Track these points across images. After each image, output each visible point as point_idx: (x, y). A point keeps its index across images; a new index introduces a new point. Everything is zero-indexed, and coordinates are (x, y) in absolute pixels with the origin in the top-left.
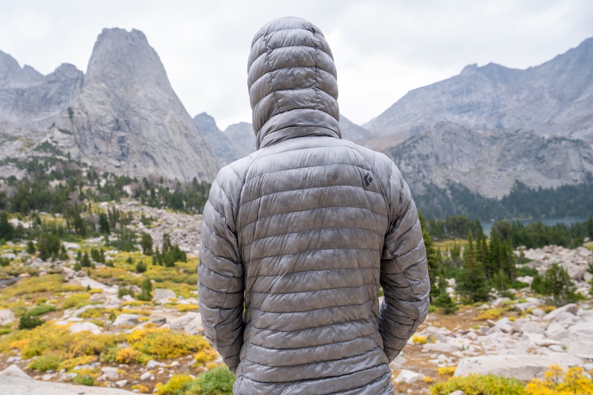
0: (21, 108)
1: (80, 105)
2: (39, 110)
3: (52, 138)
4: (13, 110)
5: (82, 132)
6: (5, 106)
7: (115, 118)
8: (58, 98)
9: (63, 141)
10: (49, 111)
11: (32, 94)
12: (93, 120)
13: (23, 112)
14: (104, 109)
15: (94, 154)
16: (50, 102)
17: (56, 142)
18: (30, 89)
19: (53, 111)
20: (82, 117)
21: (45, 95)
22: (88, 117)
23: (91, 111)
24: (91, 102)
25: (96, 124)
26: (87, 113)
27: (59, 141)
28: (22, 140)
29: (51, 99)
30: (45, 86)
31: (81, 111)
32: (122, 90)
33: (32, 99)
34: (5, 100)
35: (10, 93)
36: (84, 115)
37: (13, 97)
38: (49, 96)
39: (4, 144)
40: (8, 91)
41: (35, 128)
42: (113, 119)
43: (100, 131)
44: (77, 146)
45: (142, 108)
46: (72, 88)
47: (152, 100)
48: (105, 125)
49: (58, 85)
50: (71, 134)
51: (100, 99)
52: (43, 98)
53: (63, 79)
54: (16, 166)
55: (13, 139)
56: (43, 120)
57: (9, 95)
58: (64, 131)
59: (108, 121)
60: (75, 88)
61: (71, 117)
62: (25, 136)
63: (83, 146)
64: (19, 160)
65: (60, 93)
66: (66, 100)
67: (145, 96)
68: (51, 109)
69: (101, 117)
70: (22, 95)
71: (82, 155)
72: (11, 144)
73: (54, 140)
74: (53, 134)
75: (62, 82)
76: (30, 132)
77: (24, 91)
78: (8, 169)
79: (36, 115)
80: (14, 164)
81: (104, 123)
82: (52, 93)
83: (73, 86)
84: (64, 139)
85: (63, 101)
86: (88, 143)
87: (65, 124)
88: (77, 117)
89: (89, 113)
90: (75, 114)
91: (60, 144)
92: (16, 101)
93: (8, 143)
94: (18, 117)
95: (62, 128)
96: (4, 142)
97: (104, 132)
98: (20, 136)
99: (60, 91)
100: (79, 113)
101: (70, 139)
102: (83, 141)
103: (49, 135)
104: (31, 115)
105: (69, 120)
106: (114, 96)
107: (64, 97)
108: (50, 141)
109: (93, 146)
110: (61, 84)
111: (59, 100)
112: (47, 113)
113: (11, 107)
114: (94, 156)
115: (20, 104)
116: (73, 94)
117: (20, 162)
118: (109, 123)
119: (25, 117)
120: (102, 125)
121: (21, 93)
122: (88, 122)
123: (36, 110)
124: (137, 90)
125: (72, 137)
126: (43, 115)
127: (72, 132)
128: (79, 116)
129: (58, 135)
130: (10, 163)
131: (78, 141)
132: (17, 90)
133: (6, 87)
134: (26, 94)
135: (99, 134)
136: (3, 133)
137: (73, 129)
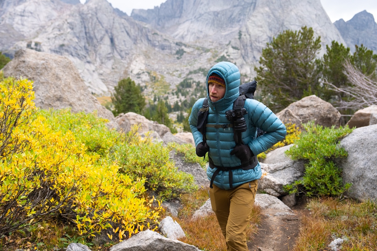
0: (216, 25)
1: (247, 29)
2: (227, 27)
3: (227, 53)
4: (211, 26)
5: (246, 47)
6: (207, 24)
7: (268, 37)
8: (239, 18)
9: (233, 55)
10: (232, 27)
11: (223, 15)
12: (253, 39)
13: (217, 28)
14: (261, 31)
15: (253, 62)
16: (234, 21)
17: (229, 56)
18: (222, 11)
19: (235, 27)
20: (246, 38)
21: (231, 16)
22: (250, 37)
23: (252, 33)
24: (253, 26)
25: (255, 42)
26: (250, 35)
27: (231, 55)
28: (212, 52)
29: (234, 18)
30: (231, 9)
31: (247, 34)
32: (280, 11)
33: (223, 19)
34: (207, 20)
35: (210, 15)
36: (248, 36)
37: (212, 17)
38: (233, 17)
39: (202, 54)
40: (209, 13)
41: (222, 42)
42: (267, 37)
43: (257, 46)
44: (242, 57)
45: (291, 25)
46: (248, 10)
47: (301, 17)
48: (261, 42)
49: (239, 8)
50: (238, 50)
51: (259, 24)
52: (229, 18)
53: (243, 3)
54: (203, 74)
55: (207, 51)
56: (228, 35)
57: (210, 16)
58: (234, 48)
59: (263, 39)
60: (250, 10)
61: (240, 38)
62: (214, 49)
63: (246, 57)
64: (206, 70)
65: (240, 14)
66: (243, 19)
67: (296, 15)
68: (234, 26)
69: (259, 37)
70: (217, 16)
71: (245, 63)
72: (205, 54)
73: (228, 54)
74: (228, 50)
75: (242, 6)
76: (218, 45)
77: (218, 13)
78: (199, 76)
79: (225, 30)
80: (202, 73)
81: (260, 41)
82: (235, 14)
83: (249, 8)
84: (234, 53)
85: (242, 20)
86: (249, 55)
87: (236, 43)
88: (243, 38)
89: (251, 35)
90: (243, 36)
91: (231, 57)
92: (214, 20)
93: (204, 54)
94: (214, 31)
95: (234, 45)
96: (202, 53)
97: (260, 47)
98: (211, 49)
99: (240, 12)
100: (245, 35)
101: (238, 53)
102: (246, 54)
103: (226, 51)
104: (221, 30)
105: (238, 40)
106: (273, 17)
107: (242, 17)
108: (225, 55)
109: (253, 56)
110: (241, 7)
111: (239, 19)
112: (231, 29)
113: (210, 25)
114: (252, 63)
115: (216, 22)
116: (248, 14)
117: (205, 71)
118: (264, 41)
119: (217, 32)
120: (259, 42)
121: (216, 14)
122: (250, 41)
123: (225, 26)
124: (291, 10)
125: (239, 51)
126: (229, 30)
127: (239, 48)
128: (245, 37)
129: (231, 50)
130: (200, 72)
131: (243, 54)
132: (214, 12)
133: (208, 10)
134: (219, 15)
135: (257, 49)
136: (202, 47)
137: (240, 46)
